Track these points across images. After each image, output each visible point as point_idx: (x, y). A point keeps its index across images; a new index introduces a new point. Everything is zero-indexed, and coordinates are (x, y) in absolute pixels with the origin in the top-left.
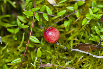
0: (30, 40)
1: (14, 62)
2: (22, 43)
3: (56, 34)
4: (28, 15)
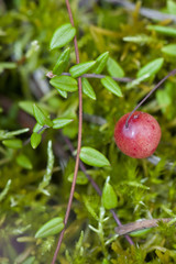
0: (80, 160)
1: (45, 230)
2: (49, 170)
3: (154, 128)
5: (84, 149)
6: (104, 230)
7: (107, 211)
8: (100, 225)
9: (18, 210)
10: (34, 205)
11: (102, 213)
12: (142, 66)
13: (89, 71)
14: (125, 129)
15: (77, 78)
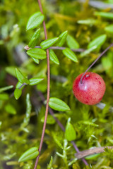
1: (25, 157)
2: (28, 115)
3: (100, 83)
4: (37, 57)
5: (52, 99)
6: (68, 156)
7: (69, 142)
8: (64, 152)
9: (7, 143)
10: (18, 139)
11: (66, 144)
12: (91, 40)
13: (54, 45)
14: (80, 84)
15: (45, 50)
